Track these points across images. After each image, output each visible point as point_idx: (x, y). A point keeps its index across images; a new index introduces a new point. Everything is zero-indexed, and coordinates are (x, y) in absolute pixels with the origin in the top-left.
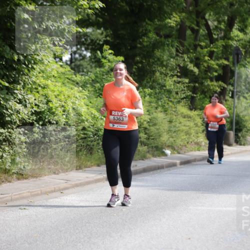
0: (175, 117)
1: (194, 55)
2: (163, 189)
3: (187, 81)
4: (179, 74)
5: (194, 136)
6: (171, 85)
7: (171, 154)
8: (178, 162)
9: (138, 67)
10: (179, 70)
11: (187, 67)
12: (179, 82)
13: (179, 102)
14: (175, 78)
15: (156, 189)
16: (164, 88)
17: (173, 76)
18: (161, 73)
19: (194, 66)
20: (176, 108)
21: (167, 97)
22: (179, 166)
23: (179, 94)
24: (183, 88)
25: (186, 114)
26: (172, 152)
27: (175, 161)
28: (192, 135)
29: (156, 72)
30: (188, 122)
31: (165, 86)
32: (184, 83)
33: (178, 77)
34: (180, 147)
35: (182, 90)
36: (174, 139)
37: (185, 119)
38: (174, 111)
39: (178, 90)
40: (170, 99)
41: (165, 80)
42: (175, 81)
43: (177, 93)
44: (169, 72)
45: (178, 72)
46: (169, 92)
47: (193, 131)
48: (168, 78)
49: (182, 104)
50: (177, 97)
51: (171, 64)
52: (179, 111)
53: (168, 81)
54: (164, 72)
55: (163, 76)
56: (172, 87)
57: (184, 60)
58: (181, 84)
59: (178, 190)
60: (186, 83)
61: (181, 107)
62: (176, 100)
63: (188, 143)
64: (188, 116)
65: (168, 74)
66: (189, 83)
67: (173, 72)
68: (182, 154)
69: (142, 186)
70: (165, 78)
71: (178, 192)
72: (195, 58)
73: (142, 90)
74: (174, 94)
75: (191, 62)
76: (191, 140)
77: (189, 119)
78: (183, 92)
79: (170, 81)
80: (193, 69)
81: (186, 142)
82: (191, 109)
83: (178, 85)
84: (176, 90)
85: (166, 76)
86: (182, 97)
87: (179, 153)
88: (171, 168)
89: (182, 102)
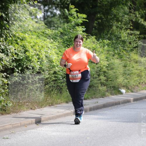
0: (129, 62)
1: (144, 11)
2: (119, 121)
3: (138, 33)
4: (132, 28)
5: (144, 78)
6: (125, 36)
7: (126, 92)
8: (132, 99)
9: (99, 22)
10: (132, 25)
11: (138, 21)
12: (131, 34)
13: (132, 50)
14: (129, 31)
15: (113, 121)
16: (120, 39)
17: (127, 29)
18: (117, 27)
19: (144, 21)
20: (129, 55)
21: (122, 47)
22: (132, 102)
23: (132, 44)
24: (135, 39)
25: (137, 60)
26: (126, 91)
27: (129, 98)
28: (143, 77)
29: (113, 26)
30: (139, 66)
31: (120, 38)
32: (136, 35)
33: (131, 30)
34: (133, 86)
35: (135, 41)
36: (128, 80)
37: (137, 64)
38: (128, 58)
39: (131, 40)
40: (124, 48)
41: (120, 33)
42: (128, 33)
43: (130, 43)
44: (123, 26)
45: (131, 26)
46: (124, 42)
47: (144, 74)
48: (123, 31)
49: (134, 51)
50: (130, 46)
51: (125, 20)
52: (132, 58)
53: (123, 33)
54: (120, 26)
55: (118, 29)
56: (126, 38)
57: (136, 16)
58: (133, 35)
59: (132, 122)
60: (138, 35)
61: (134, 54)
62: (130, 49)
63: (139, 83)
64: (139, 62)
65: (123, 27)
66: (140, 34)
67: (127, 26)
68: (135, 92)
69: (102, 119)
70: (120, 31)
71: (132, 123)
72: (145, 14)
73: (101, 41)
74: (127, 43)
75: (142, 17)
76: (142, 81)
77: (140, 64)
78: (135, 42)
79: (124, 33)
80: (143, 23)
81: (138, 83)
82: (142, 57)
83: (131, 36)
84: (129, 41)
85: (121, 29)
86: (135, 46)
87: (133, 92)
88: (126, 104)
89: (135, 50)
